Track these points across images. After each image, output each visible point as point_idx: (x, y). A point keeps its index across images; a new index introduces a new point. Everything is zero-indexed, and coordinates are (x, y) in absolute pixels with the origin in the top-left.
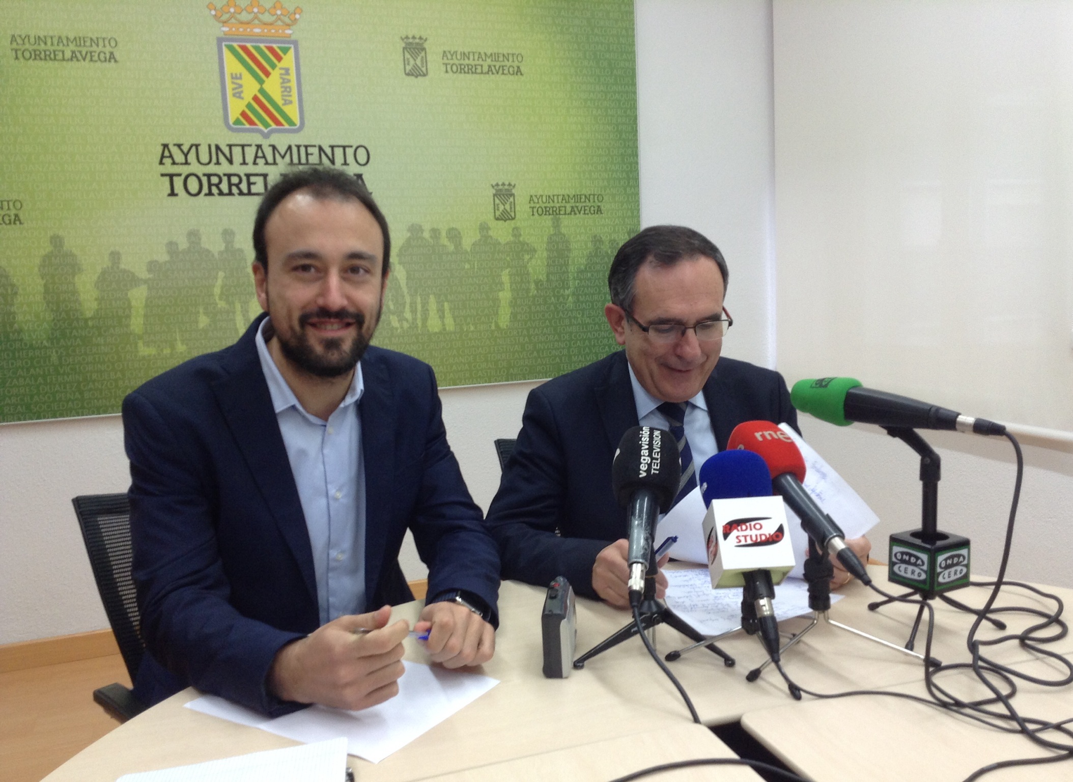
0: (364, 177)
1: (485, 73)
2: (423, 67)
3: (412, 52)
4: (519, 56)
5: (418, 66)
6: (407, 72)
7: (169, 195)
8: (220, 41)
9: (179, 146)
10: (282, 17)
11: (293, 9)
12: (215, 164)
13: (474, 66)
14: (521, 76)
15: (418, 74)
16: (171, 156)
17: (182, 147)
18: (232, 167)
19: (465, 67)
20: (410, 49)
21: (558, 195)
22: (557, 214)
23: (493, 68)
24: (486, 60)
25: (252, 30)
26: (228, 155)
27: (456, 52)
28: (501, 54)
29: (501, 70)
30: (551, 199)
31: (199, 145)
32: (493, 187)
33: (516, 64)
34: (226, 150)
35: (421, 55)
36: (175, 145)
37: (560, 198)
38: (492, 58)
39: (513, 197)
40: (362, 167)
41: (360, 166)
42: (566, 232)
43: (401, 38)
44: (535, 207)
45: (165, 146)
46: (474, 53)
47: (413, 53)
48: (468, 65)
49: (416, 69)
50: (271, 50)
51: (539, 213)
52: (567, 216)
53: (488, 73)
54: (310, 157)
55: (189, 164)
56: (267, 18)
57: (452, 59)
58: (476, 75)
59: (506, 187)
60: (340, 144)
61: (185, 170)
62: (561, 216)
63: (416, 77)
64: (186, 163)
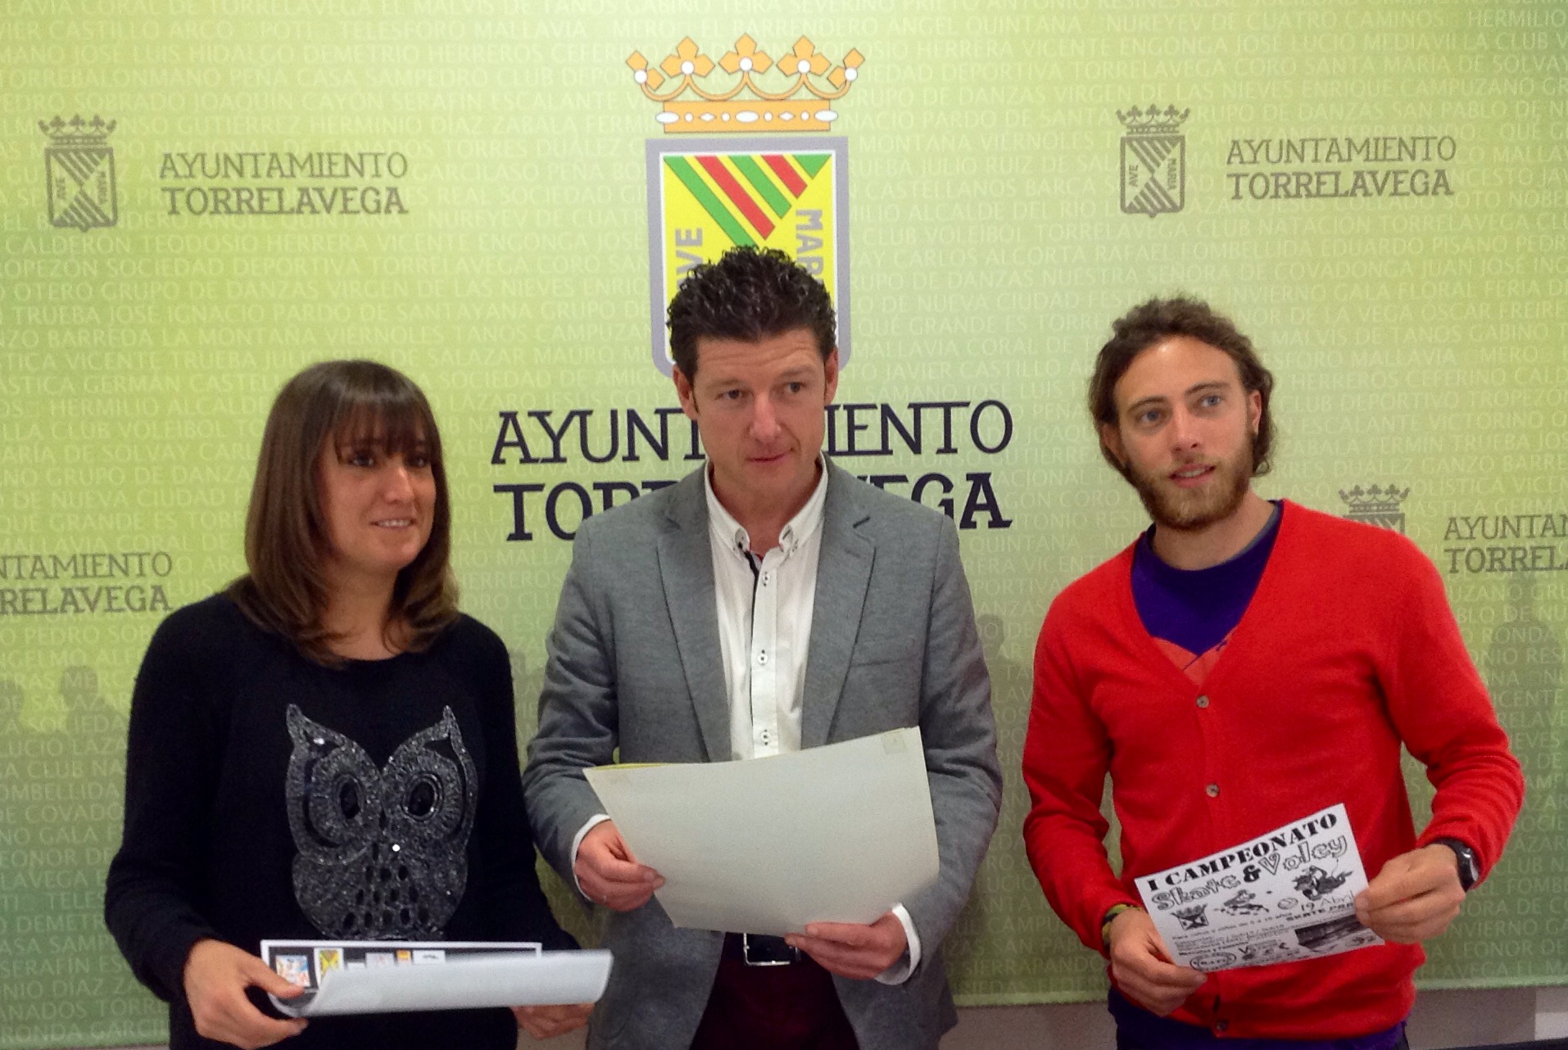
0: (992, 480)
1: (1346, 194)
2: (1174, 187)
3: (1144, 148)
4: (1447, 140)
5: (1160, 188)
6: (1127, 204)
7: (511, 538)
8: (653, 148)
9: (541, 416)
10: (811, 77)
11: (842, 57)
12: (625, 459)
13: (1315, 179)
14: (1447, 198)
15: (1159, 206)
16: (521, 443)
17: (548, 419)
18: (667, 462)
19: (1289, 180)
20: (1139, 141)
21: (1532, 517)
22: (1525, 568)
23: (1368, 179)
24: (1350, 159)
25: (733, 117)
26: (658, 437)
27: (1268, 142)
28: (1395, 138)
29: (1392, 185)
30: (1511, 526)
31: (590, 413)
32: (1344, 497)
33: (1436, 163)
34: (653, 424)
35: (1170, 156)
36: (531, 414)
37: (1539, 524)
38: (1368, 152)
39: (1399, 522)
40: (991, 456)
41: (986, 455)
42: (1549, 618)
43: (1119, 113)
44: (1464, 550)
45: (509, 417)
46: (1317, 142)
47: (1148, 153)
48: (1298, 175)
49: (1154, 195)
50: (778, 164)
51: (1471, 564)
52: (1555, 573)
53: (1353, 194)
54: (857, 432)
55: (564, 460)
56: (773, 83)
57: (1255, 161)
58: (1319, 200)
59: (1382, 497)
60: (937, 400)
61: (551, 475)
62: (1537, 573)
63: (1152, 216)
64: (557, 458)
